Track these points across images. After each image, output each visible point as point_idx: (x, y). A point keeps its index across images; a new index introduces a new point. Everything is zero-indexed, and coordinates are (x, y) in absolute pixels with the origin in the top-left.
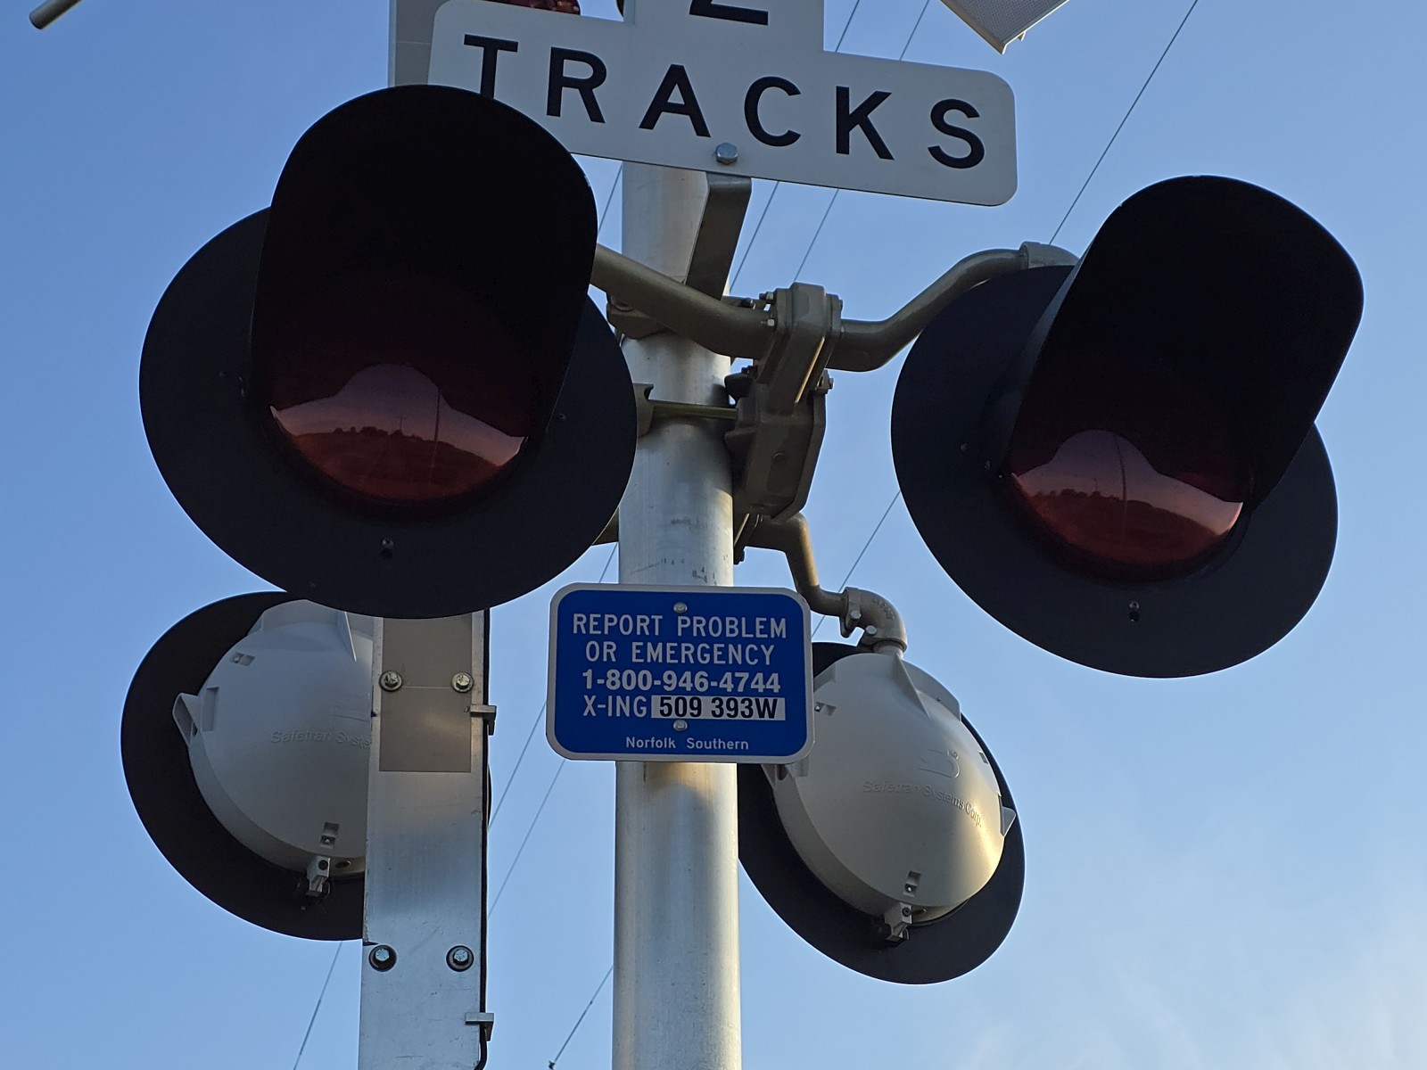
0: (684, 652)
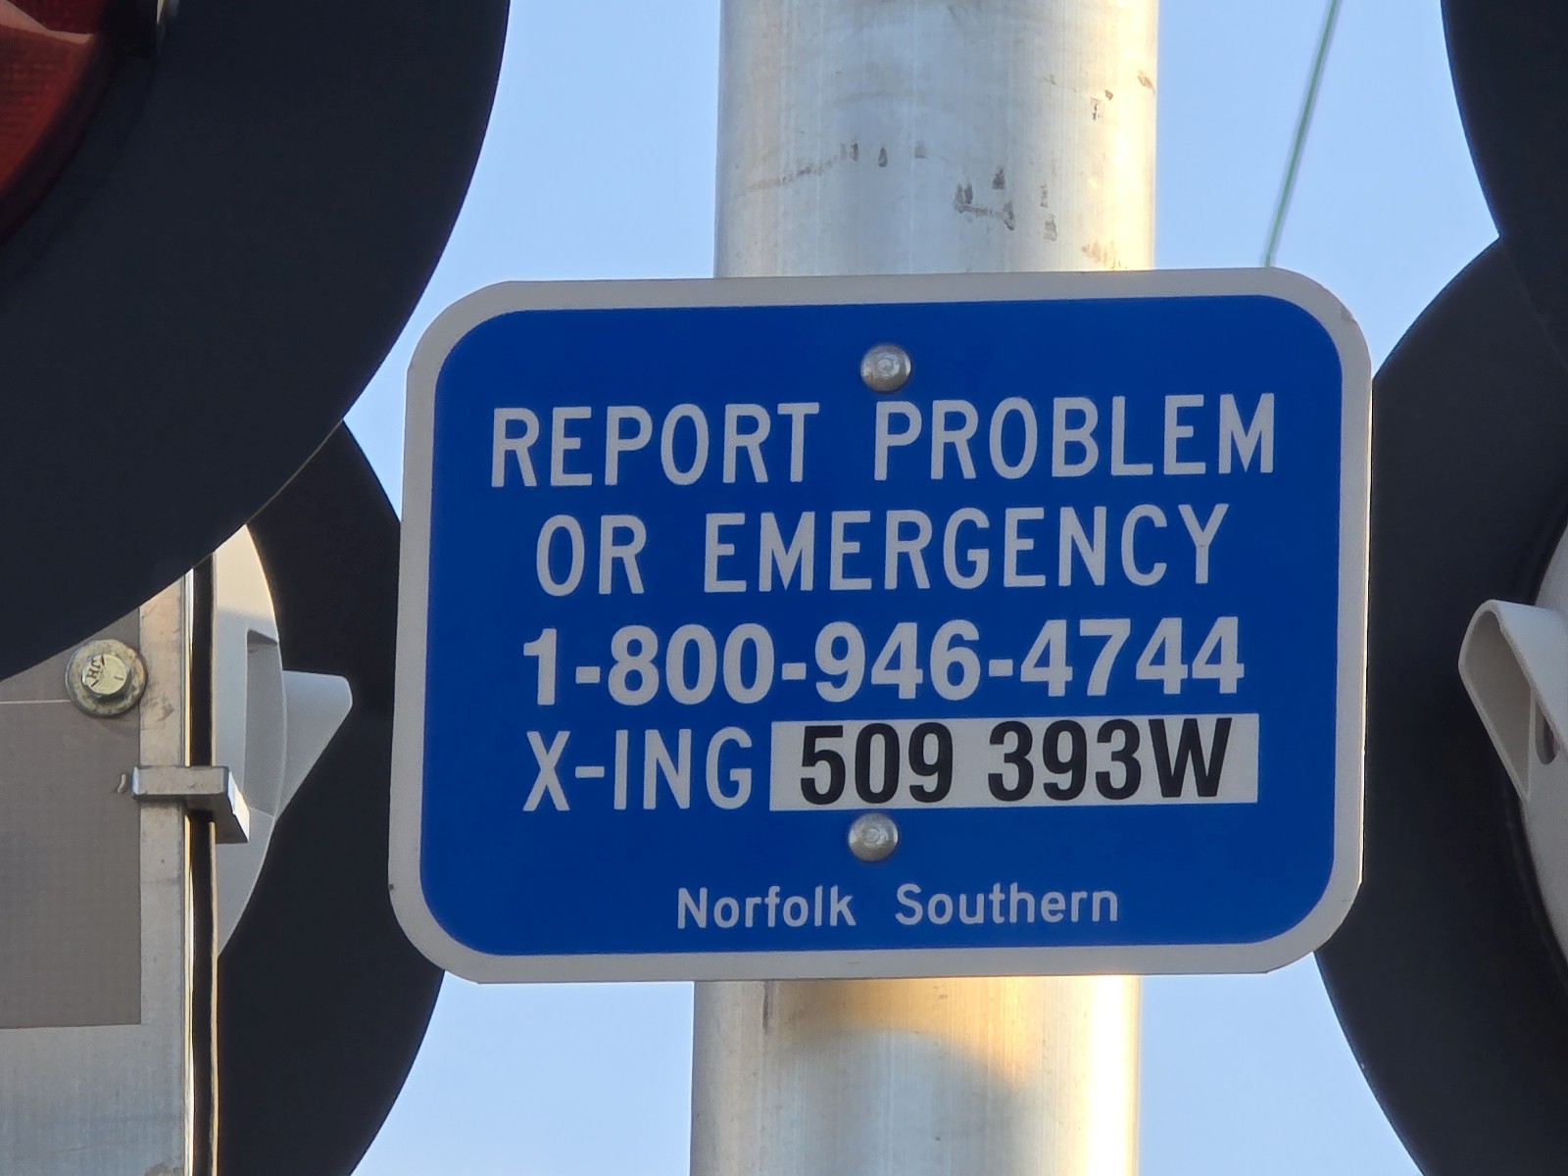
0: (894, 546)
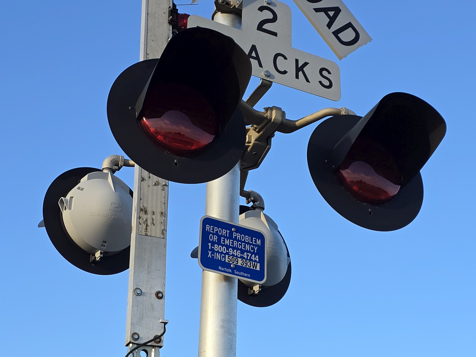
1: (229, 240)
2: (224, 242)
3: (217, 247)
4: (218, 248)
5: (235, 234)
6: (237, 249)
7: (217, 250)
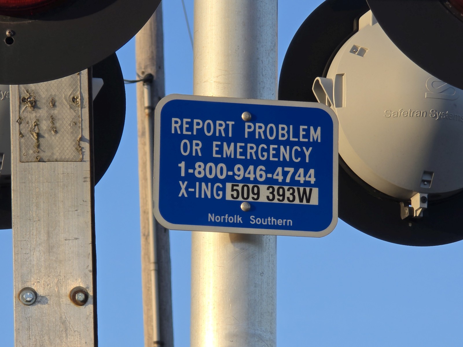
1: (232, 144)
2: (220, 151)
3: (201, 169)
4: (205, 169)
5: (249, 127)
6: (256, 163)
7: (202, 175)
